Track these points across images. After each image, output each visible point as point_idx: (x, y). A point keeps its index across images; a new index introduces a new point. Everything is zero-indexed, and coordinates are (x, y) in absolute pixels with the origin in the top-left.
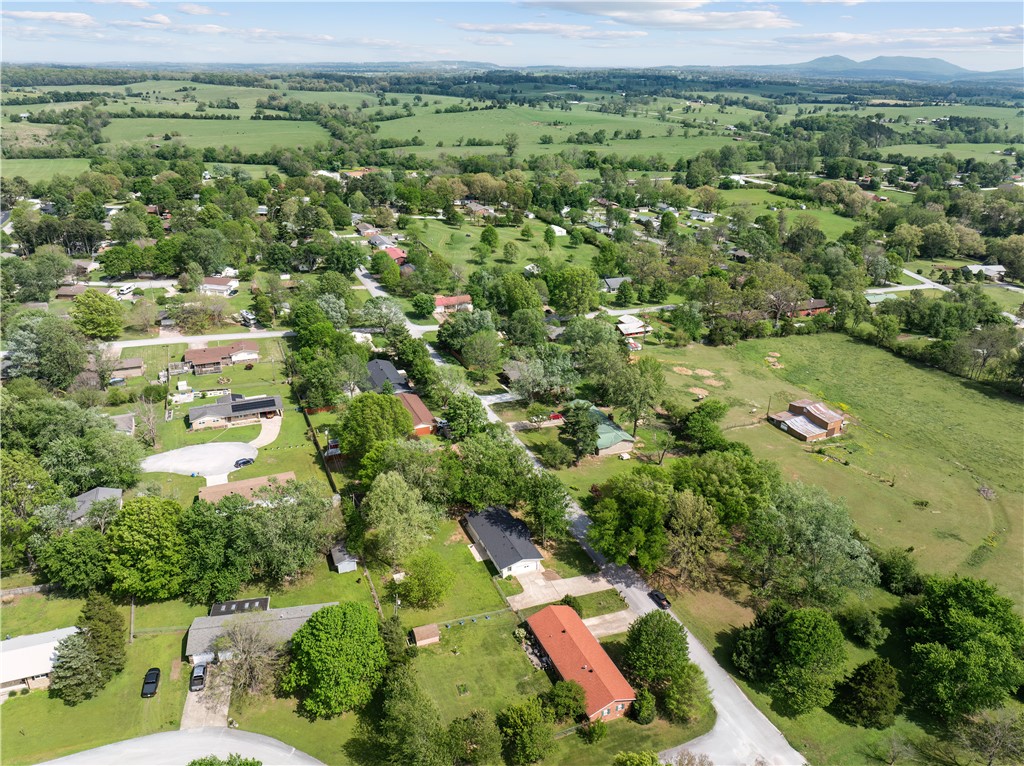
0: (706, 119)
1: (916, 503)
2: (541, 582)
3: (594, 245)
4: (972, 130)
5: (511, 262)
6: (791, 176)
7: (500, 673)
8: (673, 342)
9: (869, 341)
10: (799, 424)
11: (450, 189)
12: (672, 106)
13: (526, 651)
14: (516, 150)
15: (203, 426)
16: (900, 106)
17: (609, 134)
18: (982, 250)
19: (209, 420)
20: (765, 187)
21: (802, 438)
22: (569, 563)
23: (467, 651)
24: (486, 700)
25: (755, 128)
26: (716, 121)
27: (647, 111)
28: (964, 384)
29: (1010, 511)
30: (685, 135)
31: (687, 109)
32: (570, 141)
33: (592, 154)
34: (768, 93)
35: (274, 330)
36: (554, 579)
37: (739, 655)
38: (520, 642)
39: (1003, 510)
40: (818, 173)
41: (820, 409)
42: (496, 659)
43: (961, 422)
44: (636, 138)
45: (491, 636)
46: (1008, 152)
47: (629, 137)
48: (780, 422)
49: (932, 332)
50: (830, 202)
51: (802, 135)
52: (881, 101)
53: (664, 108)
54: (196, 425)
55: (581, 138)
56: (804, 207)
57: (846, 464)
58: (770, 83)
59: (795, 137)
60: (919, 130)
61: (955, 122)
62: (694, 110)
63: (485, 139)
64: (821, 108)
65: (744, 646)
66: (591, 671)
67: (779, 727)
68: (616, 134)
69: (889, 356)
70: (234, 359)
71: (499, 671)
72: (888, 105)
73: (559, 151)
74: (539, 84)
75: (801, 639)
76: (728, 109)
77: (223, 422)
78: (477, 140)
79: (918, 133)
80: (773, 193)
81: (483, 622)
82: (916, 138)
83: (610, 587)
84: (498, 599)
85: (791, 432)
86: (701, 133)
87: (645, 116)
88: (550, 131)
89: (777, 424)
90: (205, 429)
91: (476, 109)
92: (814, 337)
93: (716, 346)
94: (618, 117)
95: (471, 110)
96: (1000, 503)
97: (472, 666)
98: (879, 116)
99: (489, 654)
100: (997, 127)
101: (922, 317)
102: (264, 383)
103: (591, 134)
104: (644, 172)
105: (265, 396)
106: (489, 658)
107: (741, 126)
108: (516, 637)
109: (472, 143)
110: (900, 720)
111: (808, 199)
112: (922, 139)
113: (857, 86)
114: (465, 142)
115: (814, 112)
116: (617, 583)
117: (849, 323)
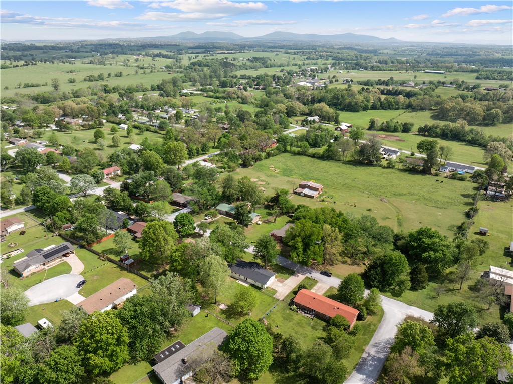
0: (149, 64)
1: (367, 210)
2: (280, 284)
3: (150, 131)
4: (264, 63)
5: (118, 146)
6: (209, 88)
7: (301, 326)
8: (232, 170)
9: (299, 154)
10: (306, 191)
11: (52, 112)
12: (128, 58)
13: (301, 314)
14: (59, 88)
15: (29, 273)
16: (230, 53)
17: (106, 75)
18: (307, 111)
19: (33, 268)
20: (201, 95)
21: (312, 197)
22: (281, 273)
23: (281, 324)
24: (307, 339)
25: (174, 67)
26: (154, 65)
27: (116, 62)
28: (343, 163)
29: (395, 204)
30: (144, 73)
31: (137, 60)
32: (85, 80)
33: (106, 86)
34: (170, 50)
35: (14, 209)
36: (284, 282)
37: (373, 282)
38: (297, 312)
39: (393, 205)
40: (218, 86)
41: (311, 184)
42: (294, 322)
43: (355, 177)
44: (120, 76)
45: (283, 314)
46: (282, 71)
47: (116, 76)
48: (300, 193)
49: (318, 146)
50: (234, 98)
51: (199, 69)
52: (222, 51)
53: (125, 60)
54: (25, 273)
55: (91, 78)
56: (226, 102)
57: (334, 202)
58: (168, 45)
59: (195, 70)
60: (244, 63)
61: (256, 59)
62: (140, 60)
63: (34, 83)
64: (198, 56)
65: (374, 277)
66: (338, 308)
67: (400, 301)
68: (109, 75)
69: (310, 158)
70: (9, 230)
71: (300, 326)
72: (225, 53)
73: (88, 86)
74: (45, 51)
75: (398, 265)
76: (157, 58)
77: (41, 267)
78: (30, 84)
79: (244, 65)
80: (207, 97)
81: (275, 310)
82: (244, 67)
83: (304, 277)
84: (271, 299)
85: (306, 195)
86: (152, 71)
87: (116, 64)
88: (72, 76)
89: (299, 194)
90: (31, 274)
91: (17, 66)
92: (278, 156)
93: (248, 168)
94: (102, 66)
95: (14, 67)
96: (390, 202)
97: (289, 329)
98: (226, 58)
99: (290, 321)
100: (270, 60)
101: (313, 141)
102: (40, 240)
103: (96, 75)
104: (144, 93)
105: (53, 246)
106: (291, 323)
107: (167, 67)
108: (293, 310)
109: (27, 86)
110: (431, 284)
111: (224, 98)
112: (248, 67)
113: (207, 45)
114: (22, 85)
115: (196, 58)
116: (306, 274)
117: (288, 148)
